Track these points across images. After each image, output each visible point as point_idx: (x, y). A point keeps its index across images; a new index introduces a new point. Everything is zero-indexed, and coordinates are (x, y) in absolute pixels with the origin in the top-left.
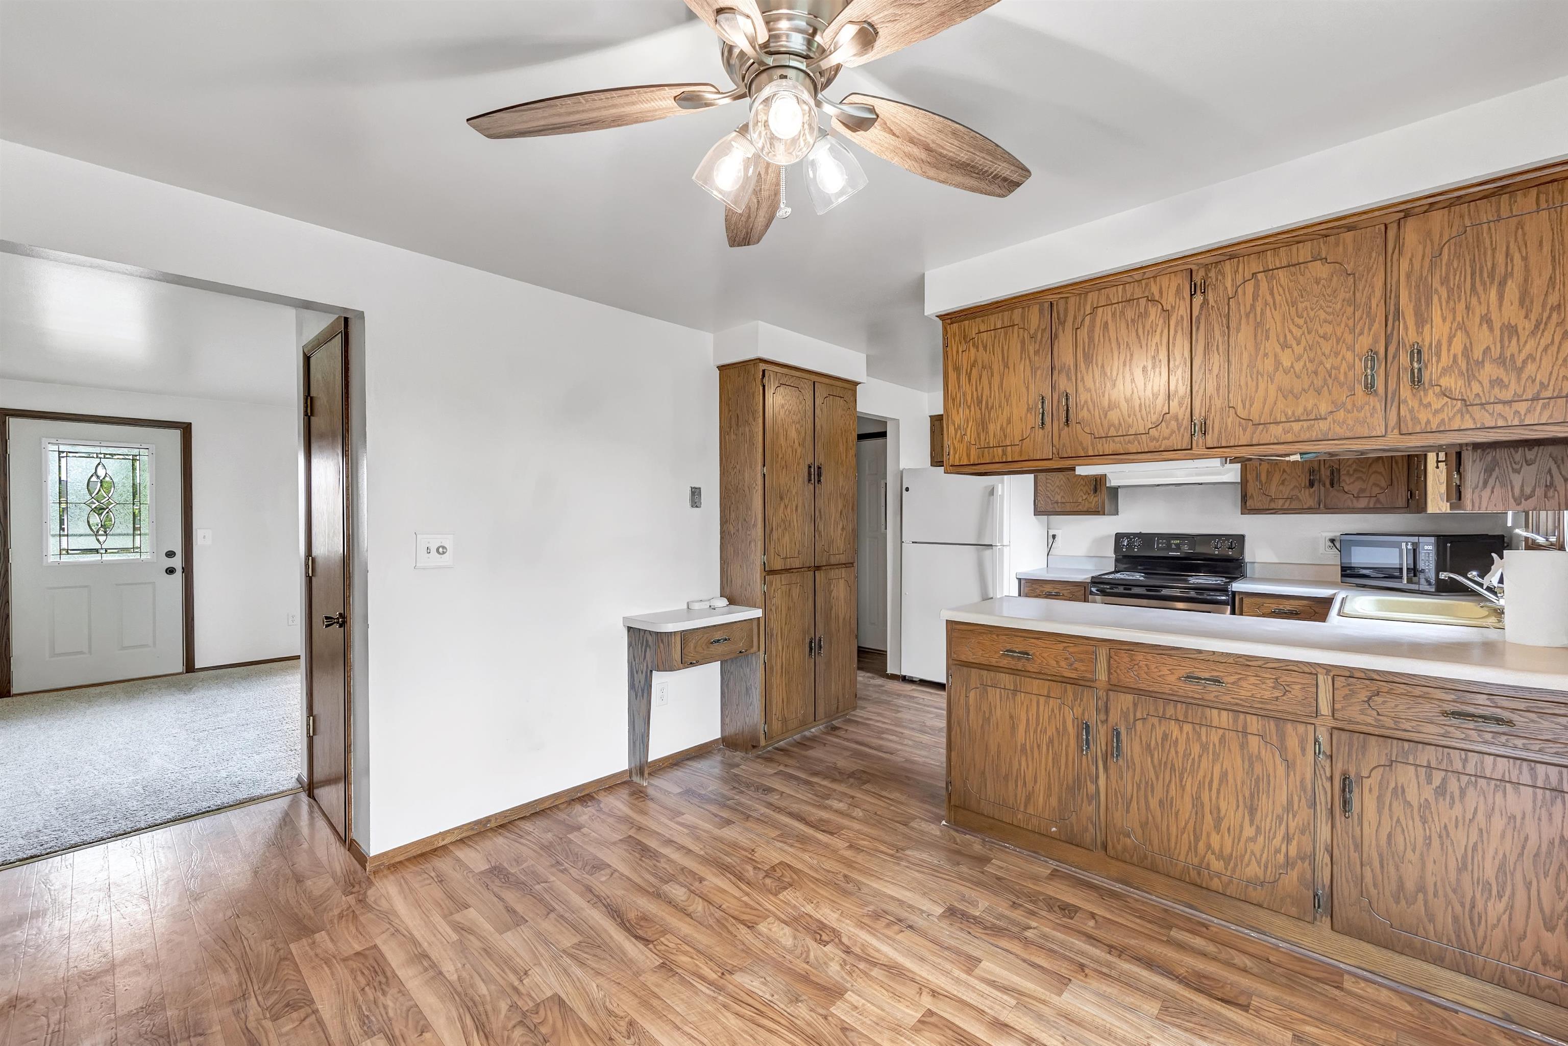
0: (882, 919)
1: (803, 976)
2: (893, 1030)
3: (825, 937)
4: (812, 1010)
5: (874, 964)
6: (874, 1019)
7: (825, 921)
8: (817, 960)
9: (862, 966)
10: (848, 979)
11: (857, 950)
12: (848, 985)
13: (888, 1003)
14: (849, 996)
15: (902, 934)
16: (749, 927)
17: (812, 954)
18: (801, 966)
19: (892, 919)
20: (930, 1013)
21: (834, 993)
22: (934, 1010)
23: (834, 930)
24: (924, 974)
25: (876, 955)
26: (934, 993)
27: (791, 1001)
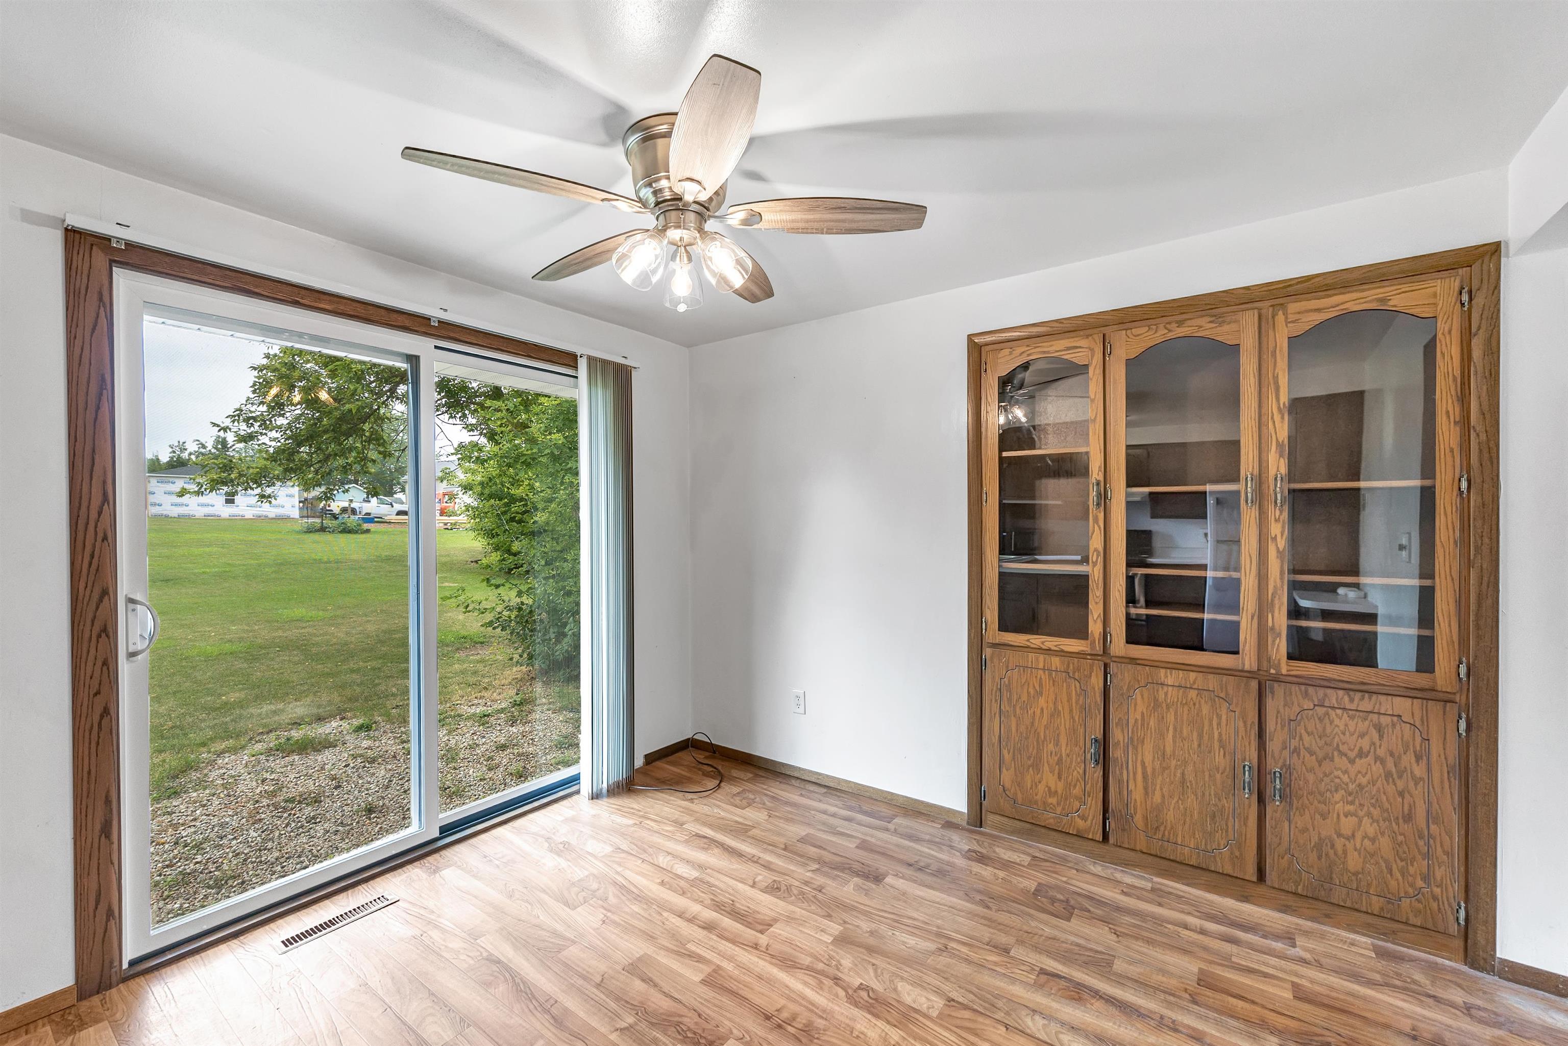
0: (800, 1026)
1: (876, 952)
2: (792, 919)
3: (864, 994)
4: (858, 926)
5: (809, 968)
6: (807, 924)
7: (869, 1016)
8: (865, 968)
9: (820, 966)
10: (831, 953)
11: (828, 982)
12: (831, 947)
13: (796, 936)
14: (829, 939)
15: (779, 1006)
16: (953, 1000)
17: (872, 974)
18: (878, 961)
19: (789, 1028)
20: (762, 932)
21: (843, 940)
22: (759, 935)
23: (856, 1004)
24: (761, 963)
25: (806, 978)
26: (756, 946)
27: (876, 931)
